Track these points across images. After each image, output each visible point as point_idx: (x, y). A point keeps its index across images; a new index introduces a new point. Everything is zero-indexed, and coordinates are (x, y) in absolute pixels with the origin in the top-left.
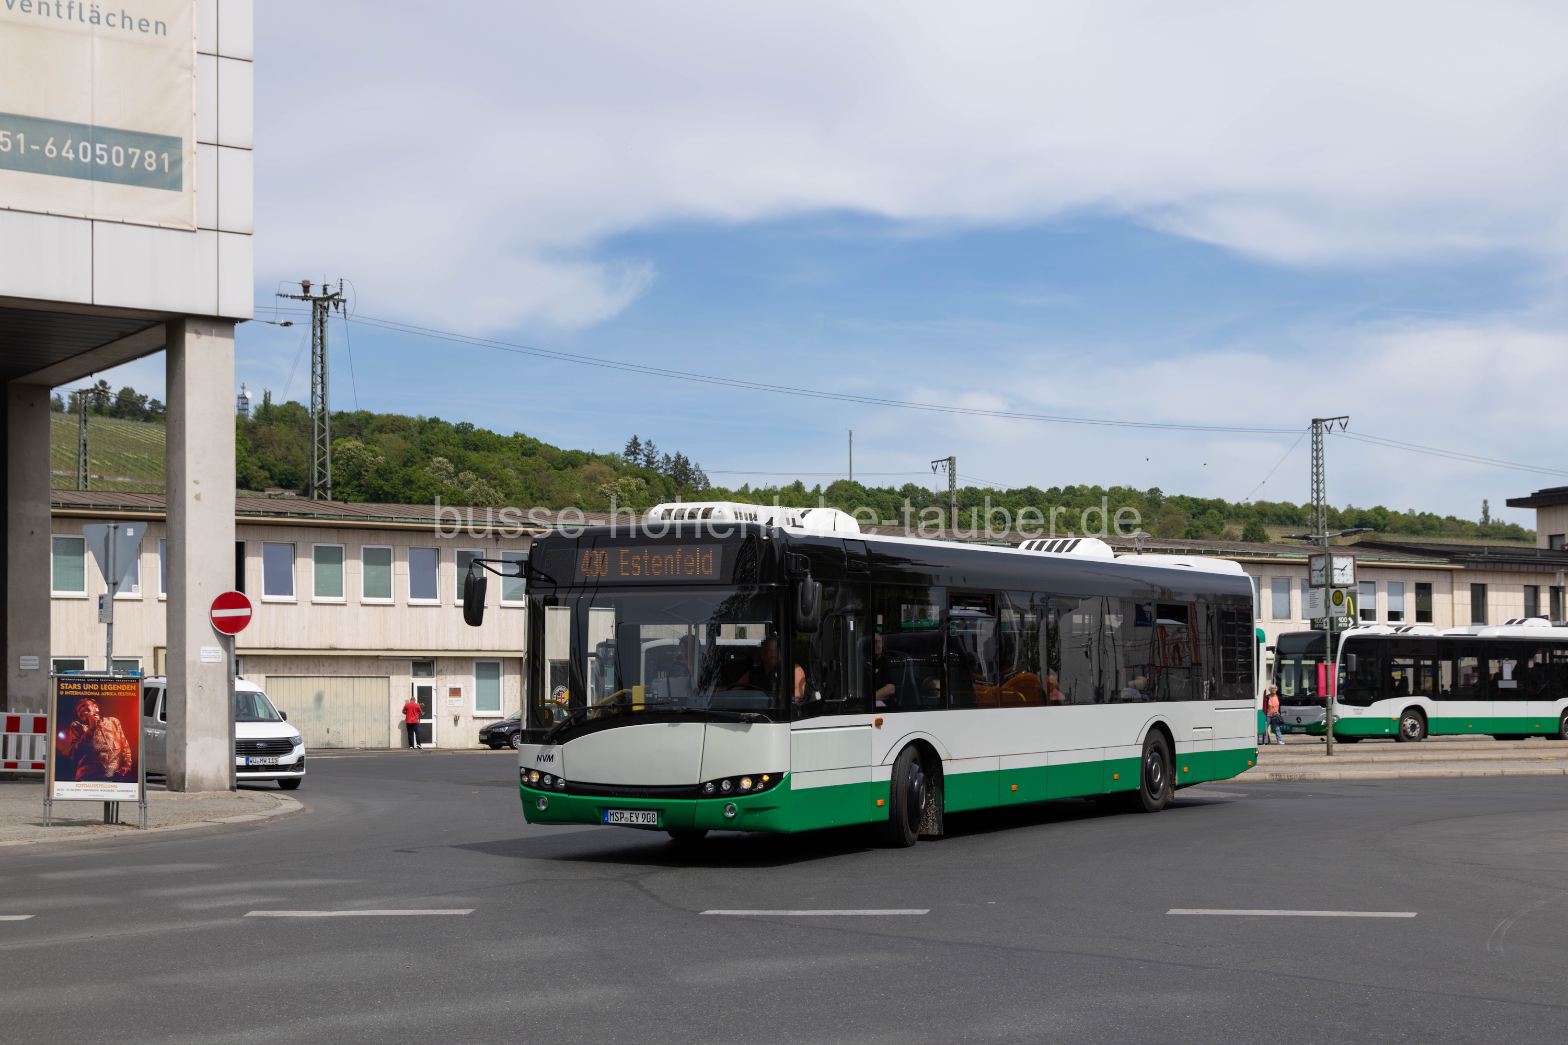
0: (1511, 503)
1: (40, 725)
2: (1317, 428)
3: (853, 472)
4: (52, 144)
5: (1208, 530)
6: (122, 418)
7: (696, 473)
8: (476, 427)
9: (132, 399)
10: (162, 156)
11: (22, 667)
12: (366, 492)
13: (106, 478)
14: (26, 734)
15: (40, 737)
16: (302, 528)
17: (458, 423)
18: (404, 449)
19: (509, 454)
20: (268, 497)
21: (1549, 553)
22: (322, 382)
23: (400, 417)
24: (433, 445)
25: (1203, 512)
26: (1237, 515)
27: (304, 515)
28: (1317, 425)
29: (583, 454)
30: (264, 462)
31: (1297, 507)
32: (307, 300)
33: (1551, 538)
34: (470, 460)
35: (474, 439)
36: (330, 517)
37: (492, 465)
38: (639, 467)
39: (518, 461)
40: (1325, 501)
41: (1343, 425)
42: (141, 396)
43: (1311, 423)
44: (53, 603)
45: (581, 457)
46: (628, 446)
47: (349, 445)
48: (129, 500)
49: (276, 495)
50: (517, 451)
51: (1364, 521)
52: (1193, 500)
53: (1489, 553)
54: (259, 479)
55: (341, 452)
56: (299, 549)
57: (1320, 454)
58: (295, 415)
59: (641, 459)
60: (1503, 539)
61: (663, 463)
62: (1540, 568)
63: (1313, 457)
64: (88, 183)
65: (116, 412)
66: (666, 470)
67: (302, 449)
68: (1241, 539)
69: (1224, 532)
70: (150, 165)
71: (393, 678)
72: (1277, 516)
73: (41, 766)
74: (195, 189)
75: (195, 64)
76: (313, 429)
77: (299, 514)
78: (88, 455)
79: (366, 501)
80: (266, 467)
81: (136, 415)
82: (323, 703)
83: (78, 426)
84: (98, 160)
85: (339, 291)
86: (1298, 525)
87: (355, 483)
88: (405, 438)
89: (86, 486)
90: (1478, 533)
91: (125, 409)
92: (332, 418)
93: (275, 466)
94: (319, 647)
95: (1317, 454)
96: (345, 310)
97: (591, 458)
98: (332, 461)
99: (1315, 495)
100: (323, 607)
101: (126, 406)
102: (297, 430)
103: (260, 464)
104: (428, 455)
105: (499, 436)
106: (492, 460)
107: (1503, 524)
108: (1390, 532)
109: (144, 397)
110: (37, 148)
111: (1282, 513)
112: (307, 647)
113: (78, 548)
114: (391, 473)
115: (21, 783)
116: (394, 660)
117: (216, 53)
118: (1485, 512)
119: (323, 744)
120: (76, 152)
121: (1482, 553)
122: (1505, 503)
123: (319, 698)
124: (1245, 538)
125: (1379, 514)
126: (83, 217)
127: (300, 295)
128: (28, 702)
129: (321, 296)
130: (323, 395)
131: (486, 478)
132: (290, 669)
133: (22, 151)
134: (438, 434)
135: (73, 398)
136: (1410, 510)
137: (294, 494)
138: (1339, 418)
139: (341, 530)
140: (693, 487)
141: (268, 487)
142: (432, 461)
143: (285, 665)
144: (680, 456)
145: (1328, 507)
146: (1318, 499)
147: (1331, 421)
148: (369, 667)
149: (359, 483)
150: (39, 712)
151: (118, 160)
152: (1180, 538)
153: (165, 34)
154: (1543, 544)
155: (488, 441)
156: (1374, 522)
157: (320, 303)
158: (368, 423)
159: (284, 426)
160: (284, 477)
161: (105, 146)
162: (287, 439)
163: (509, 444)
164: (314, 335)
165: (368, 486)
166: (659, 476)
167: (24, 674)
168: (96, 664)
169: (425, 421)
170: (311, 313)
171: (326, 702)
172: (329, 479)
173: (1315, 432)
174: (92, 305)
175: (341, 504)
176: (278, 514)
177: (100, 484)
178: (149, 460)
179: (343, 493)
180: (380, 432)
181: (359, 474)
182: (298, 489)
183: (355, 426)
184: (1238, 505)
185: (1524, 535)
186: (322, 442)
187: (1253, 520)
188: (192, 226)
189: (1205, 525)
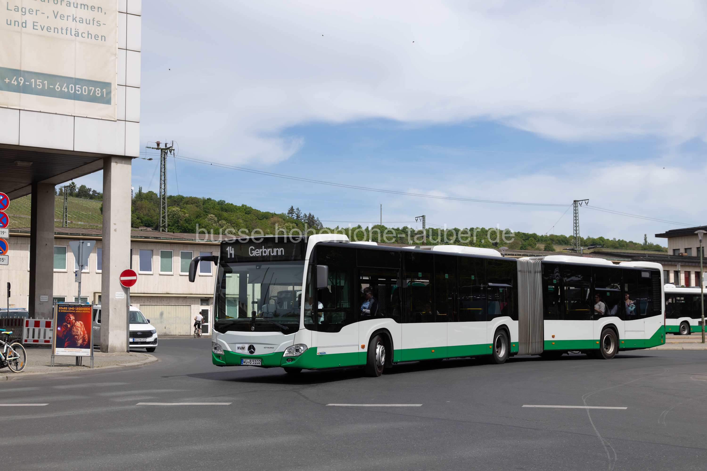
0: (657, 236)
1: (48, 325)
2: (576, 204)
3: (382, 221)
4: (58, 85)
5: (530, 246)
6: (80, 197)
7: (317, 221)
8: (226, 202)
9: (85, 189)
10: (103, 90)
11: (41, 300)
12: (181, 229)
13: (74, 222)
14: (42, 328)
15: (48, 329)
16: (155, 243)
17: (219, 200)
18: (197, 211)
19: (240, 213)
20: (141, 230)
21: (673, 257)
22: (164, 183)
23: (195, 198)
24: (208, 209)
25: (527, 239)
26: (542, 240)
27: (157, 238)
28: (576, 203)
29: (271, 213)
30: (139, 216)
31: (566, 237)
32: (159, 149)
33: (674, 250)
34: (224, 215)
35: (225, 207)
36: (167, 239)
37: (233, 218)
38: (293, 219)
39: (243, 216)
40: (579, 235)
41: (587, 203)
42: (89, 188)
43: (573, 202)
44: (54, 274)
45: (270, 215)
46: (289, 210)
47: (174, 209)
48: (84, 231)
49: (144, 230)
50: (243, 212)
51: (595, 243)
52: (524, 234)
53: (648, 257)
54: (137, 223)
55: (171, 212)
56: (154, 253)
57: (577, 215)
58: (152, 197)
59: (294, 216)
60: (653, 251)
61: (303, 217)
62: (670, 263)
63: (574, 216)
64: (73, 101)
65: (78, 195)
66: (305, 220)
67: (154, 211)
68: (544, 250)
69: (536, 247)
70: (98, 94)
71: (193, 306)
72: (559, 241)
73: (48, 341)
74: (116, 104)
75: (117, 53)
76: (160, 203)
77: (154, 237)
78: (67, 213)
79: (181, 232)
80: (140, 218)
81: (86, 196)
82: (163, 316)
83: (63, 201)
84: (77, 92)
85: (172, 146)
86: (567, 244)
87: (176, 225)
88: (197, 206)
89: (66, 226)
90: (643, 248)
91: (82, 194)
92: (168, 198)
93: (143, 217)
94: (162, 293)
95: (576, 215)
96: (174, 153)
97: (274, 215)
98: (168, 215)
99: (575, 232)
100: (164, 276)
101: (82, 193)
102: (152, 203)
103: (137, 217)
104: (206, 214)
105: (236, 206)
106: (233, 216)
107: (653, 244)
108: (606, 248)
109: (90, 189)
110: (52, 87)
111: (561, 239)
112: (157, 293)
113: (63, 251)
114: (191, 221)
115: (40, 349)
116: (193, 298)
117: (126, 49)
118: (645, 239)
119: (163, 333)
120: (68, 89)
121: (645, 257)
122: (654, 236)
123: (162, 314)
124: (545, 250)
125: (601, 240)
126: (71, 115)
127: (156, 147)
128: (43, 315)
129: (164, 148)
130: (164, 189)
131: (230, 223)
132: (150, 302)
133: (46, 88)
134: (211, 205)
135: (61, 189)
136: (614, 238)
137: (151, 229)
138: (585, 200)
139: (172, 244)
140: (316, 227)
141: (140, 226)
142: (208, 216)
143: (148, 300)
144: (311, 214)
145: (580, 237)
146: (576, 234)
147: (582, 201)
148: (183, 301)
149: (178, 225)
150: (48, 319)
151: (85, 92)
152: (518, 249)
153: (105, 41)
154: (671, 253)
155: (231, 207)
156: (599, 243)
157: (164, 151)
158: (182, 200)
159: (147, 201)
160: (147, 222)
161: (80, 86)
162: (148, 206)
163: (240, 209)
164: (161, 164)
165: (181, 226)
166: (302, 222)
167: (42, 303)
168: (70, 299)
169: (205, 200)
170: (160, 155)
171: (165, 316)
172: (166, 223)
173: (575, 206)
174: (74, 151)
175: (172, 233)
176: (146, 237)
177: (71, 225)
178: (91, 215)
179: (171, 229)
180: (187, 204)
181: (178, 221)
182: (153, 227)
183: (176, 201)
184: (542, 236)
185: (662, 249)
186: (164, 208)
187: (548, 242)
188: (115, 119)
189: (528, 244)
